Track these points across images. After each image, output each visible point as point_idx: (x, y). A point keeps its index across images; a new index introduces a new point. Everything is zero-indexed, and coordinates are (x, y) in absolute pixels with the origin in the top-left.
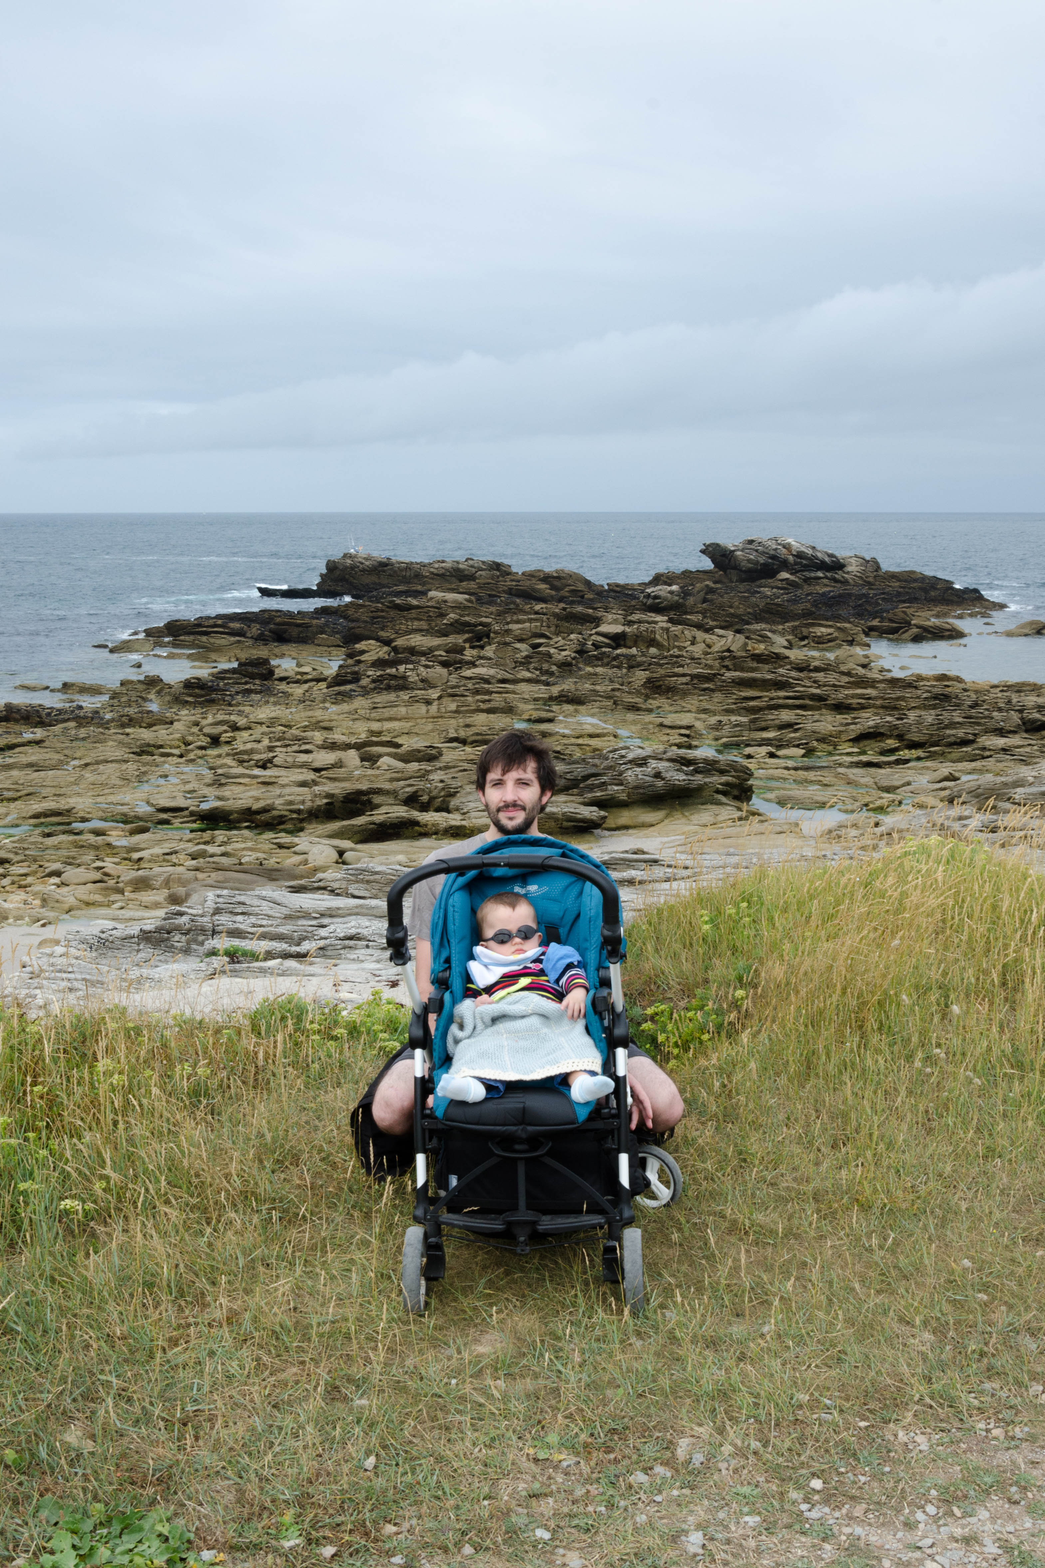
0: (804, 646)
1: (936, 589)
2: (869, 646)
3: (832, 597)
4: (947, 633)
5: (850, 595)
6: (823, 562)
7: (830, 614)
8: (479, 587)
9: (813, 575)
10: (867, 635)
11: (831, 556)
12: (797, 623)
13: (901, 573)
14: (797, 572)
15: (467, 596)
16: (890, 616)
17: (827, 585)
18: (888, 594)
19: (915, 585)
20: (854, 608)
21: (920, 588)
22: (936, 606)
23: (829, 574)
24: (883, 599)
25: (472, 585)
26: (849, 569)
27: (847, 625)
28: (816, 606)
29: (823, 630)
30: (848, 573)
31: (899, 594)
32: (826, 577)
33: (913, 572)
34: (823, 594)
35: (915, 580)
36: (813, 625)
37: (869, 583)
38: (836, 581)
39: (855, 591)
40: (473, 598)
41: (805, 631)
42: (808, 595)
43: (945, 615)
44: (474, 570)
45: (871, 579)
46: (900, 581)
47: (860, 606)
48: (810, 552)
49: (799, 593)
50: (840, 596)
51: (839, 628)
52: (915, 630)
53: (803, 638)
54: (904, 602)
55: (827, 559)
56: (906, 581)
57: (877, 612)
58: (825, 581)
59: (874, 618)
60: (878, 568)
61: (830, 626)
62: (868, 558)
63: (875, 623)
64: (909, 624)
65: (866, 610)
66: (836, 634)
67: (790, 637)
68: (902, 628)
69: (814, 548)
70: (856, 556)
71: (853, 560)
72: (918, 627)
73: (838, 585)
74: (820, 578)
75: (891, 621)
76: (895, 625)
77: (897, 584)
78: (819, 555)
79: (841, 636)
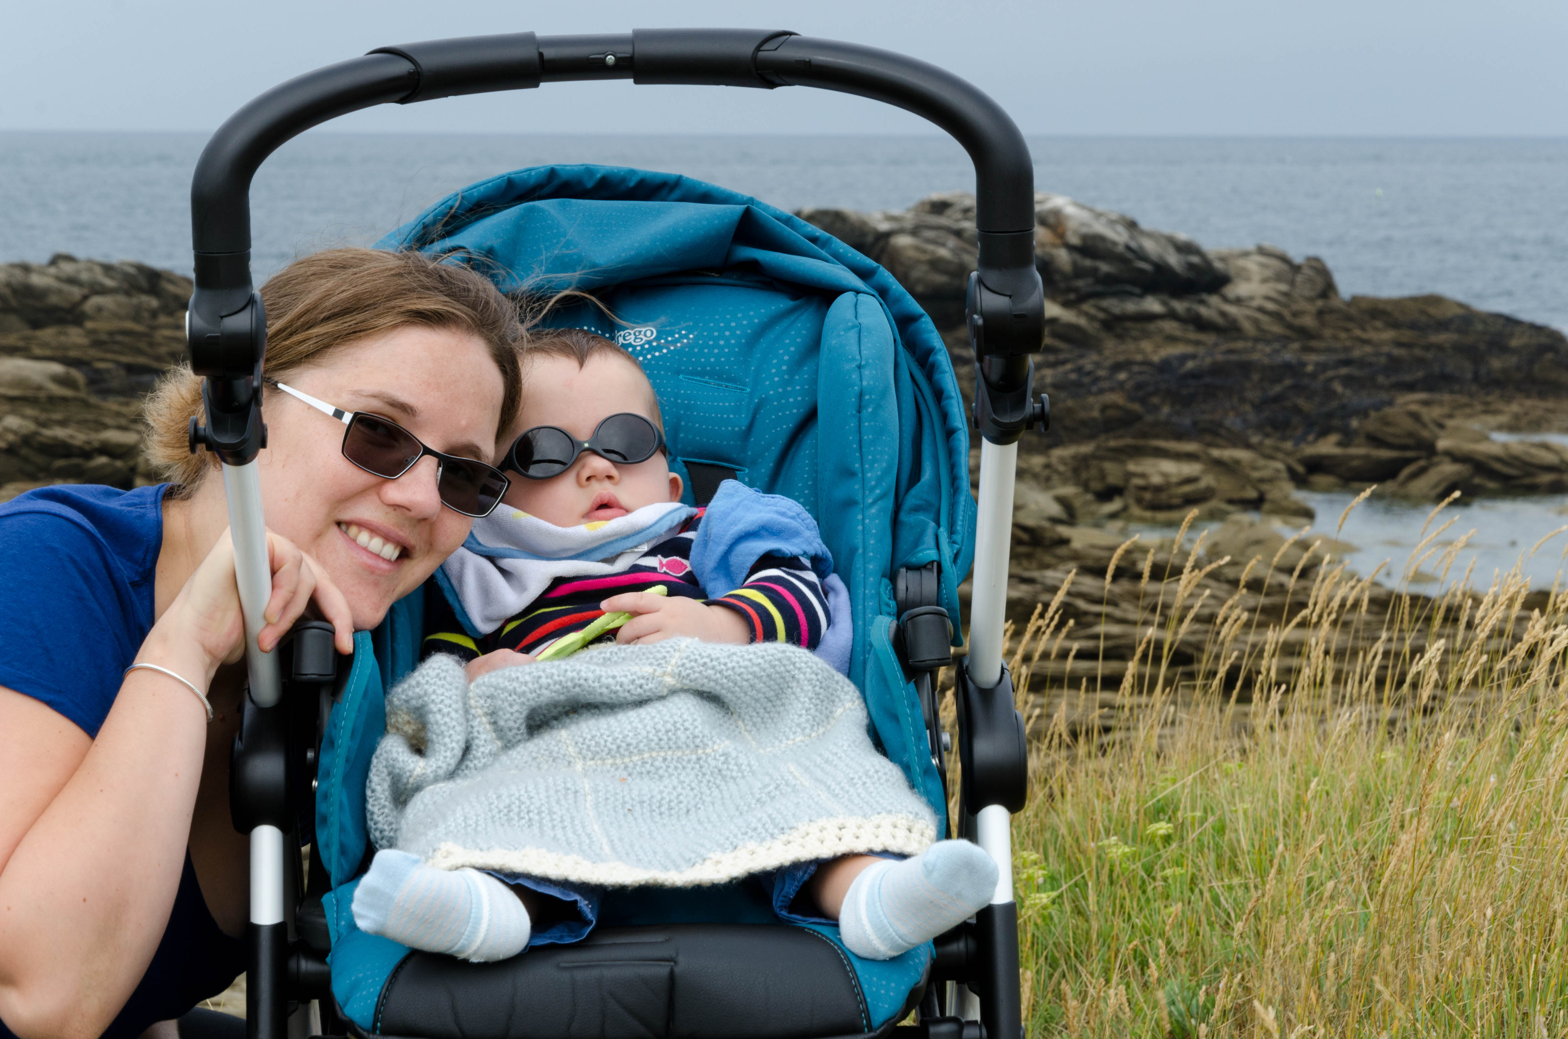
0: (1113, 516)
1: (1504, 349)
2: (1308, 514)
3: (1194, 375)
4: (1546, 478)
5: (1246, 368)
6: (1161, 268)
7: (1187, 421)
8: (97, 344)
9: (1130, 307)
10: (1301, 481)
11: (1185, 248)
12: (1086, 449)
13: (1399, 303)
14: (1083, 298)
15: (57, 368)
16: (1371, 424)
17: (1172, 339)
18: (1362, 363)
19: (1442, 338)
20: (1258, 407)
21: (1459, 349)
22: (1509, 400)
23: (1179, 306)
24: (1347, 381)
25: (75, 336)
26: (1240, 289)
27: (1242, 455)
28: (1143, 401)
29: (1169, 467)
30: (1238, 301)
31: (1394, 364)
32: (1172, 315)
33: (1435, 300)
34: (1165, 366)
35: (1443, 325)
36: (1138, 452)
37: (1304, 333)
38: (1201, 324)
39: (1261, 354)
40: (77, 375)
41: (1113, 472)
42: (1117, 367)
43: (1537, 425)
44: (76, 292)
45: (1308, 321)
46: (1395, 325)
47: (1277, 399)
48: (1119, 236)
49: (1089, 361)
50: (1217, 370)
51: (1219, 463)
52: (1448, 469)
53: (1107, 494)
54: (1411, 387)
55: (1173, 260)
56: (1413, 326)
57: (1330, 415)
58: (1170, 327)
59: (1323, 433)
60: (1328, 288)
61: (1190, 457)
62: (1298, 259)
63: (1327, 447)
64: (1429, 449)
65: (1297, 410)
66: (1208, 481)
67: (1068, 490)
68: (1407, 462)
69: (1132, 225)
70: (1262, 251)
71: (1252, 265)
72: (1454, 457)
73: (1209, 338)
74: (1151, 317)
75: (1375, 440)
76: (1385, 454)
77: (1388, 335)
78: (1150, 246)
79: (1225, 485)
